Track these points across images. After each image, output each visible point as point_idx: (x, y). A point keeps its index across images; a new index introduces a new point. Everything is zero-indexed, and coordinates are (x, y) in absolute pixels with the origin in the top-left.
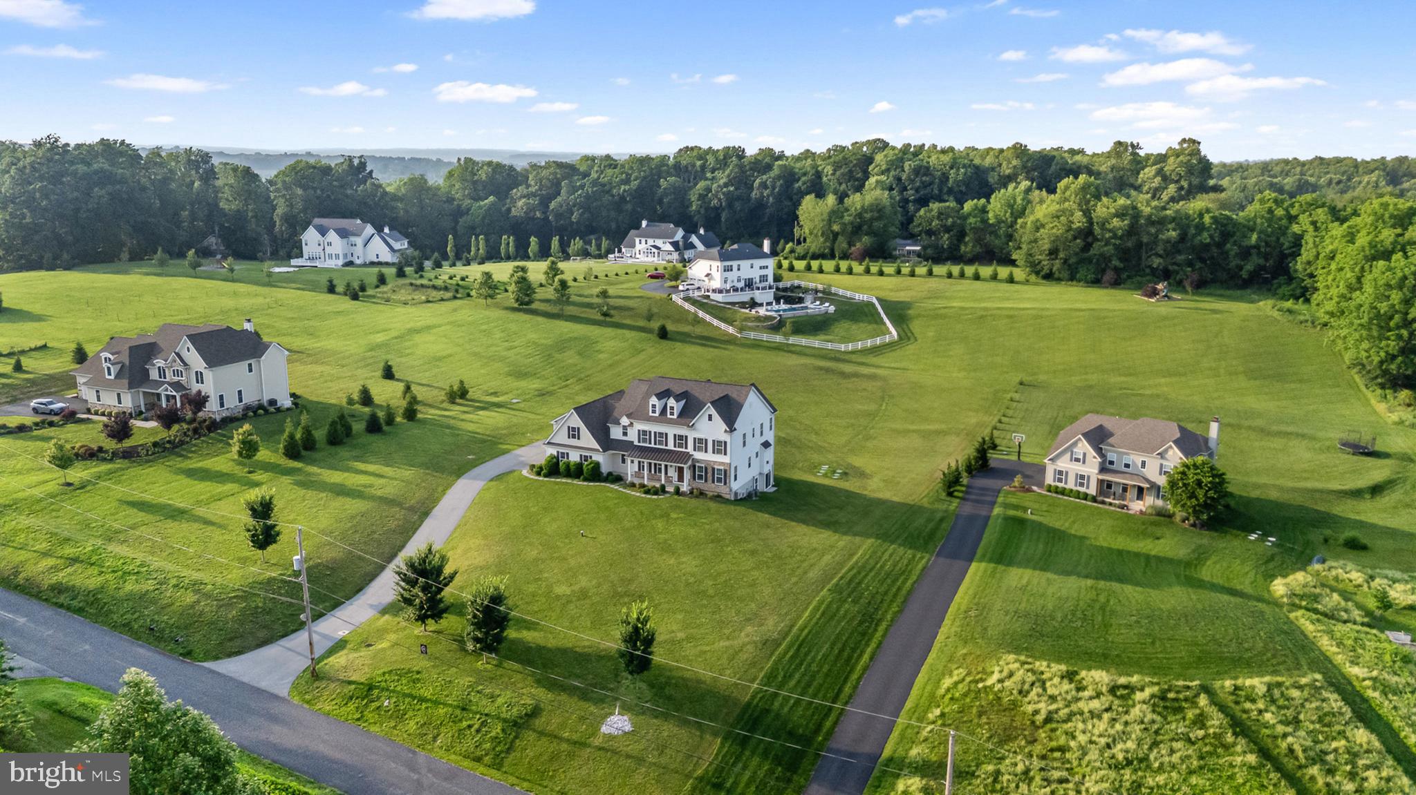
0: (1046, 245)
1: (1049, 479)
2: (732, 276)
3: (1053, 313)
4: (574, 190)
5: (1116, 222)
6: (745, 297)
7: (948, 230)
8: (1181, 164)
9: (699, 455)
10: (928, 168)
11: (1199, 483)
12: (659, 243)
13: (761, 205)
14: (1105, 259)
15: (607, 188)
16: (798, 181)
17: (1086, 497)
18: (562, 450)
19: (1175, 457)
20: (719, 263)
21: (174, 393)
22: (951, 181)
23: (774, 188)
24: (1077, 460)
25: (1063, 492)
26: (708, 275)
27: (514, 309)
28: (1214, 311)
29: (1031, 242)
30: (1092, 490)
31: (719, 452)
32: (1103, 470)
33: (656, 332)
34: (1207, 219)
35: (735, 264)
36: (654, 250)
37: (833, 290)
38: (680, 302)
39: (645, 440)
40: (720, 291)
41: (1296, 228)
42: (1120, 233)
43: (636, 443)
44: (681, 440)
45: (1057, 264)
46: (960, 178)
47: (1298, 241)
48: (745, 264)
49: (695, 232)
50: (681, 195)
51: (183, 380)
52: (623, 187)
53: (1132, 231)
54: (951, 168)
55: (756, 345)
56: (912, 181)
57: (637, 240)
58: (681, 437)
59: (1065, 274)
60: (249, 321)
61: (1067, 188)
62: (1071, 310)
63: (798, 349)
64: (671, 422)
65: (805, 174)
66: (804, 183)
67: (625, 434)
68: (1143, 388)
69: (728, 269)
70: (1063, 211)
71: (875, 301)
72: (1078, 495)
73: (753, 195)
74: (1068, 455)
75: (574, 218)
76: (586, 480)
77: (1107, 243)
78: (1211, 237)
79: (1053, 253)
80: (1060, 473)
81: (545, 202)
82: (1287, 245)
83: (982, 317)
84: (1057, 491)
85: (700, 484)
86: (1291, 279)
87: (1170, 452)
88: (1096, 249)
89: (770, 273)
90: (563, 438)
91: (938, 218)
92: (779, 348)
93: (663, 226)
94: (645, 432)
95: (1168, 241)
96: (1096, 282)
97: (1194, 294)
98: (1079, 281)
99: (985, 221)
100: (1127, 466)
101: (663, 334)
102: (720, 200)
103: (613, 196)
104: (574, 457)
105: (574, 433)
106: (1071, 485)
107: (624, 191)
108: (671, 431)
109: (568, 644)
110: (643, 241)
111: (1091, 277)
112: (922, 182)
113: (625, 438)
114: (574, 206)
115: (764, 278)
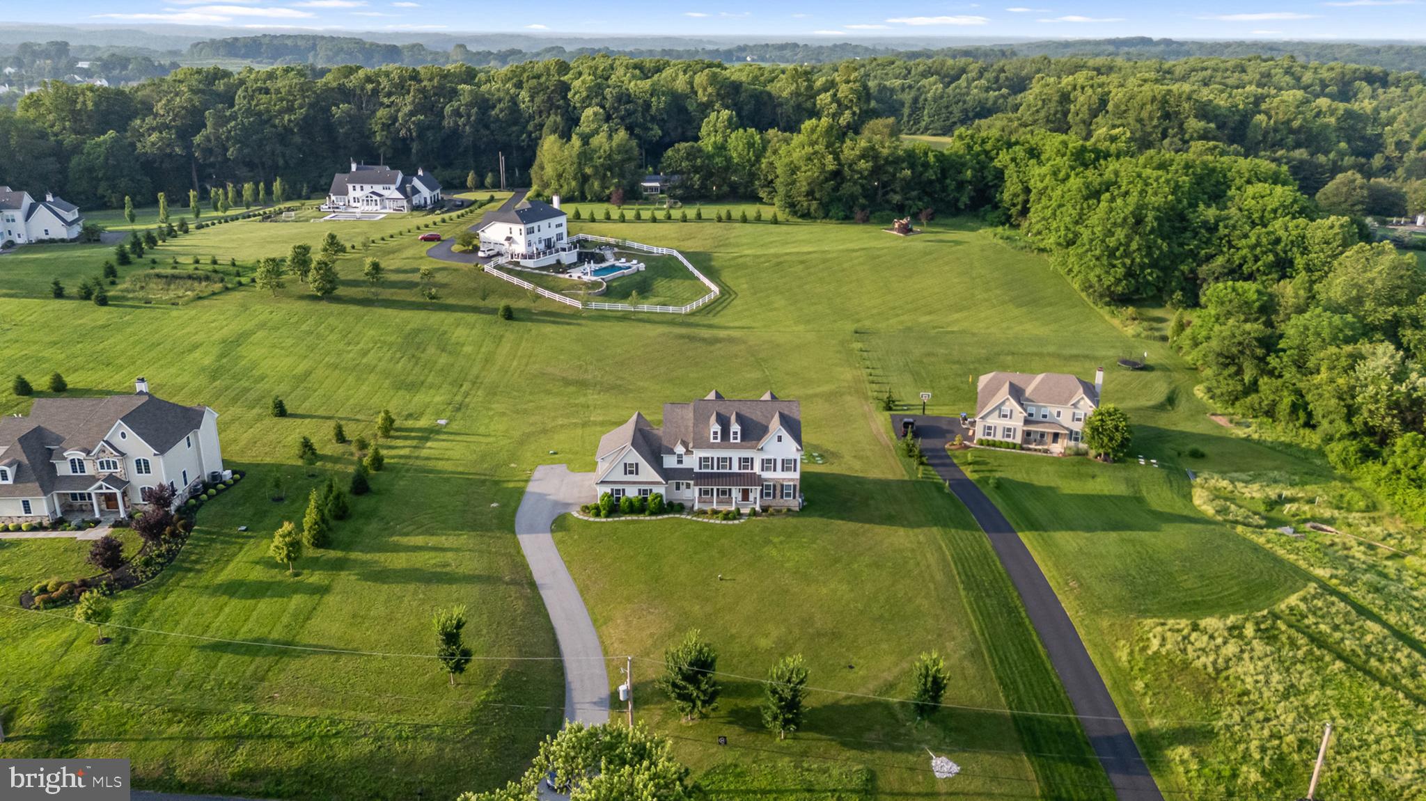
0: (803, 187)
1: (979, 434)
2: (535, 237)
3: (834, 255)
4: (222, 120)
5: (863, 164)
6: (550, 260)
7: (696, 170)
8: (852, 91)
9: (766, 475)
10: (629, 95)
11: (1117, 428)
12: (378, 188)
13: (455, 133)
14: (853, 198)
15: (265, 117)
16: (494, 107)
17: (1014, 446)
18: (620, 487)
19: (1087, 407)
20: (522, 227)
21: (115, 490)
22: (654, 108)
23: (469, 116)
24: (1005, 416)
25: (994, 444)
26: (509, 239)
27: (313, 298)
28: (957, 243)
29: (787, 185)
30: (1018, 440)
31: (788, 469)
32: (1027, 422)
33: (500, 312)
34: (931, 159)
35: (535, 225)
36: (375, 197)
37: (628, 243)
38: (496, 273)
39: (706, 467)
40: (531, 257)
41: (997, 163)
42: (866, 173)
43: (697, 470)
44: (746, 462)
45: (814, 204)
46: (662, 106)
47: (1000, 175)
48: (543, 224)
49: (415, 174)
50: (358, 124)
51: (119, 472)
52: (286, 117)
53: (876, 171)
54: (652, 95)
55: (602, 317)
56: (616, 110)
57: (350, 187)
58: (746, 460)
59: (821, 214)
60: (142, 380)
61: (813, 130)
62: (847, 250)
63: (640, 316)
64: (735, 446)
65: (500, 100)
66: (501, 111)
67: (680, 462)
68: (949, 325)
69: (530, 231)
70: (815, 153)
71: (675, 253)
72: (1008, 445)
73: (445, 123)
74: (997, 412)
75: (231, 153)
76: (652, 514)
77: (855, 183)
78: (935, 173)
79: (810, 194)
80: (990, 428)
81: (185, 134)
82: (990, 177)
83: (778, 264)
84: (989, 444)
85: (769, 500)
86: (996, 207)
87: (1082, 403)
88: (847, 188)
89: (563, 230)
90: (619, 475)
91: (687, 159)
92: (624, 317)
93: (378, 169)
94: (706, 459)
95: (904, 179)
96: (847, 218)
97: (929, 225)
98: (831, 218)
99: (729, 159)
100: (1045, 416)
101: (509, 315)
102: (409, 130)
103: (275, 126)
104: (632, 493)
105: (632, 469)
106: (999, 437)
107: (290, 121)
108: (736, 455)
109: (830, 701)
110: (358, 187)
111: (841, 214)
112: (626, 110)
113: (680, 466)
114: (228, 139)
115: (560, 237)
